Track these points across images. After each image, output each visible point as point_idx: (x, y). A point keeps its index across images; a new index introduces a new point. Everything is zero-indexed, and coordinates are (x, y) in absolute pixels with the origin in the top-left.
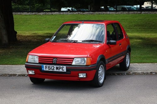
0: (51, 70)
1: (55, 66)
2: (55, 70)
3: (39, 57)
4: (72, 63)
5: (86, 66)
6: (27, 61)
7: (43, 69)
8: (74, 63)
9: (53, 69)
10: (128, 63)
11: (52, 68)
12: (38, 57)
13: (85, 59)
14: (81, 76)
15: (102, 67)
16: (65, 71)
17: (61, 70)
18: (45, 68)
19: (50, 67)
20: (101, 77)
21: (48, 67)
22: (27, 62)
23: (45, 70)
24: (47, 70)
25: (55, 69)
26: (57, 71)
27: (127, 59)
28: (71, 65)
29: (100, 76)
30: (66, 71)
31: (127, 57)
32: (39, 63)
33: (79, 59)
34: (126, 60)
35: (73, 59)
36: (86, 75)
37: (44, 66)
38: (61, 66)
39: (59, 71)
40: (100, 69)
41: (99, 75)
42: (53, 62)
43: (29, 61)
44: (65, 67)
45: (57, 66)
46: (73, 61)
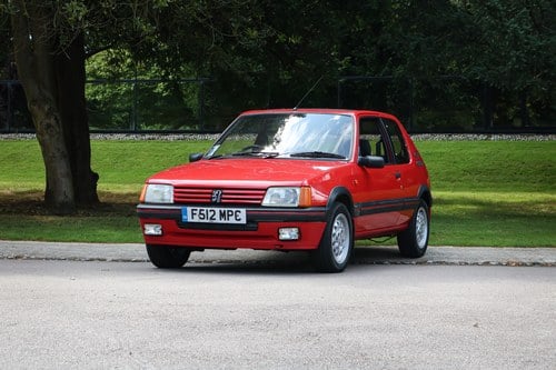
0: (205, 221)
1: (217, 210)
2: (218, 220)
3: (176, 187)
4: (262, 200)
5: (298, 207)
6: (141, 199)
7: (184, 217)
8: (266, 202)
9: (211, 218)
10: (421, 237)
11: (210, 214)
12: (172, 188)
13: (298, 190)
14: (287, 234)
15: (340, 219)
16: (244, 221)
17: (232, 220)
18: (191, 215)
19: (205, 212)
20: (341, 248)
21: (198, 212)
22: (143, 203)
23: (190, 220)
24: (196, 219)
25: (217, 216)
26: (223, 221)
27: (418, 225)
28: (259, 205)
29: (337, 244)
30: (247, 221)
31: (421, 219)
32: (176, 203)
33: (282, 192)
34: (415, 228)
35: (266, 190)
36: (299, 233)
37: (189, 209)
38: (234, 210)
39: (226, 222)
40: (336, 224)
41: (333, 239)
42: (211, 198)
43: (147, 200)
44: (243, 211)
45: (223, 209)
46: (264, 195)
